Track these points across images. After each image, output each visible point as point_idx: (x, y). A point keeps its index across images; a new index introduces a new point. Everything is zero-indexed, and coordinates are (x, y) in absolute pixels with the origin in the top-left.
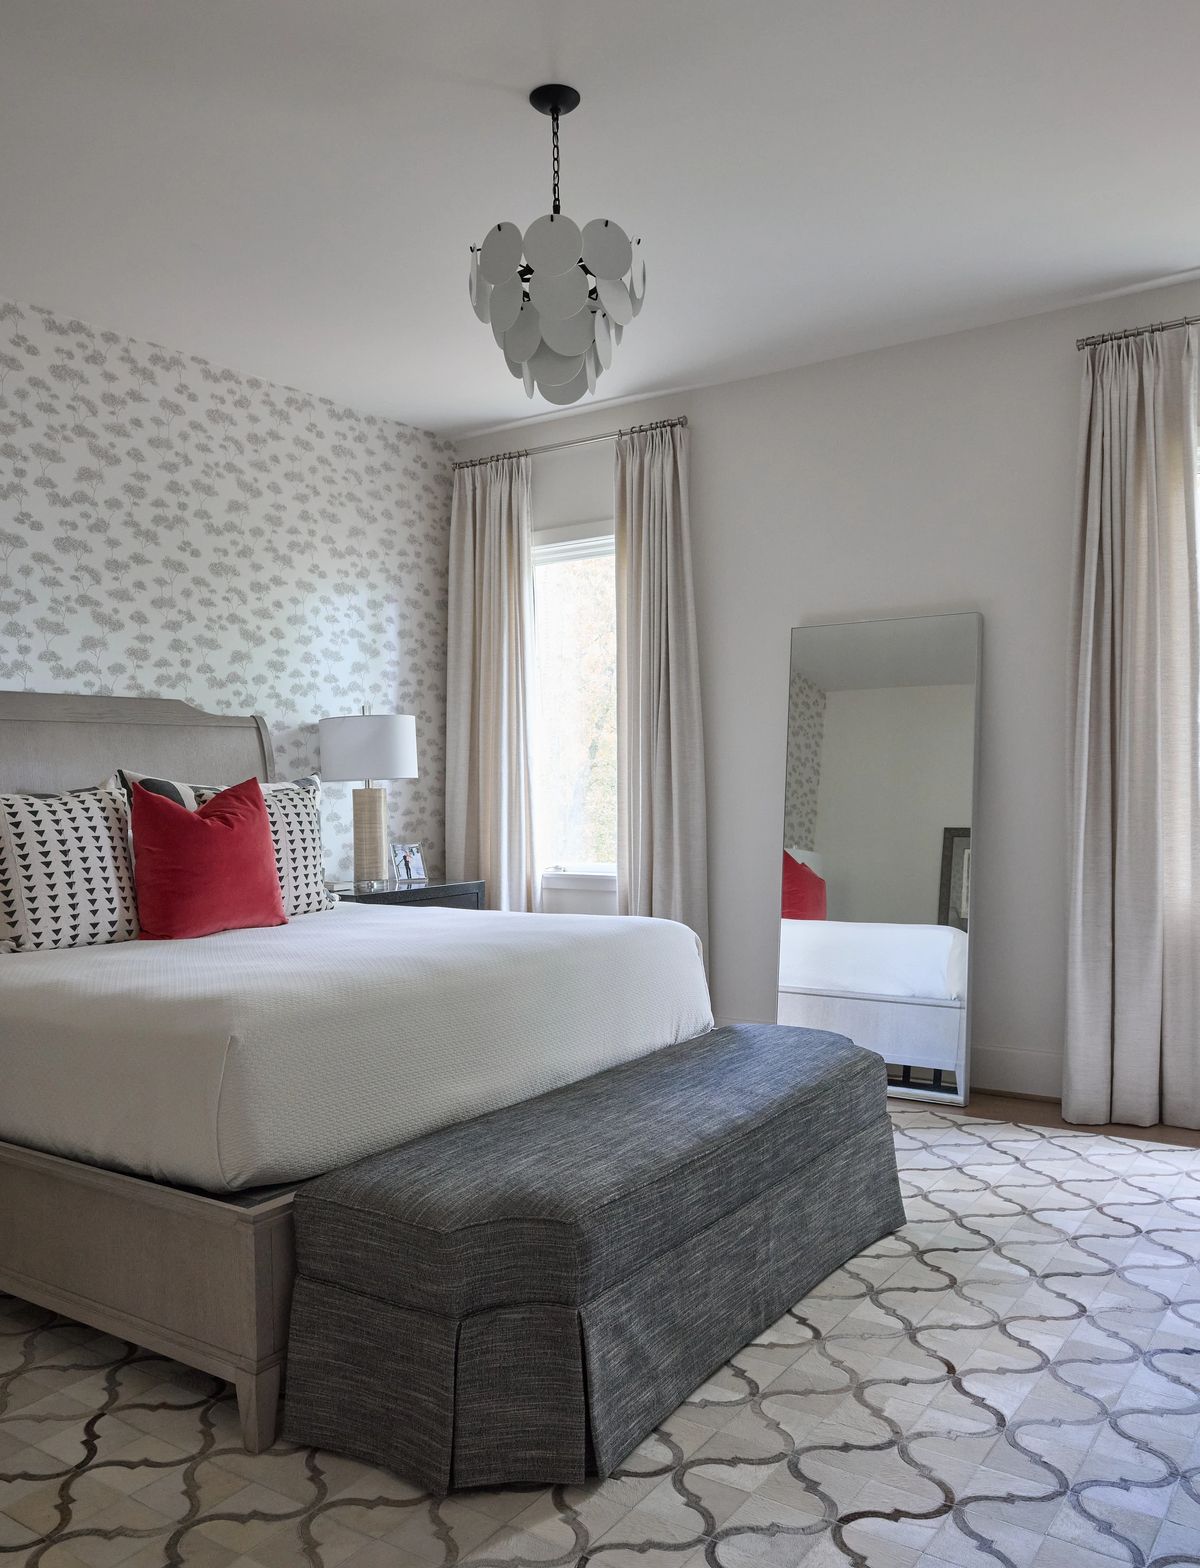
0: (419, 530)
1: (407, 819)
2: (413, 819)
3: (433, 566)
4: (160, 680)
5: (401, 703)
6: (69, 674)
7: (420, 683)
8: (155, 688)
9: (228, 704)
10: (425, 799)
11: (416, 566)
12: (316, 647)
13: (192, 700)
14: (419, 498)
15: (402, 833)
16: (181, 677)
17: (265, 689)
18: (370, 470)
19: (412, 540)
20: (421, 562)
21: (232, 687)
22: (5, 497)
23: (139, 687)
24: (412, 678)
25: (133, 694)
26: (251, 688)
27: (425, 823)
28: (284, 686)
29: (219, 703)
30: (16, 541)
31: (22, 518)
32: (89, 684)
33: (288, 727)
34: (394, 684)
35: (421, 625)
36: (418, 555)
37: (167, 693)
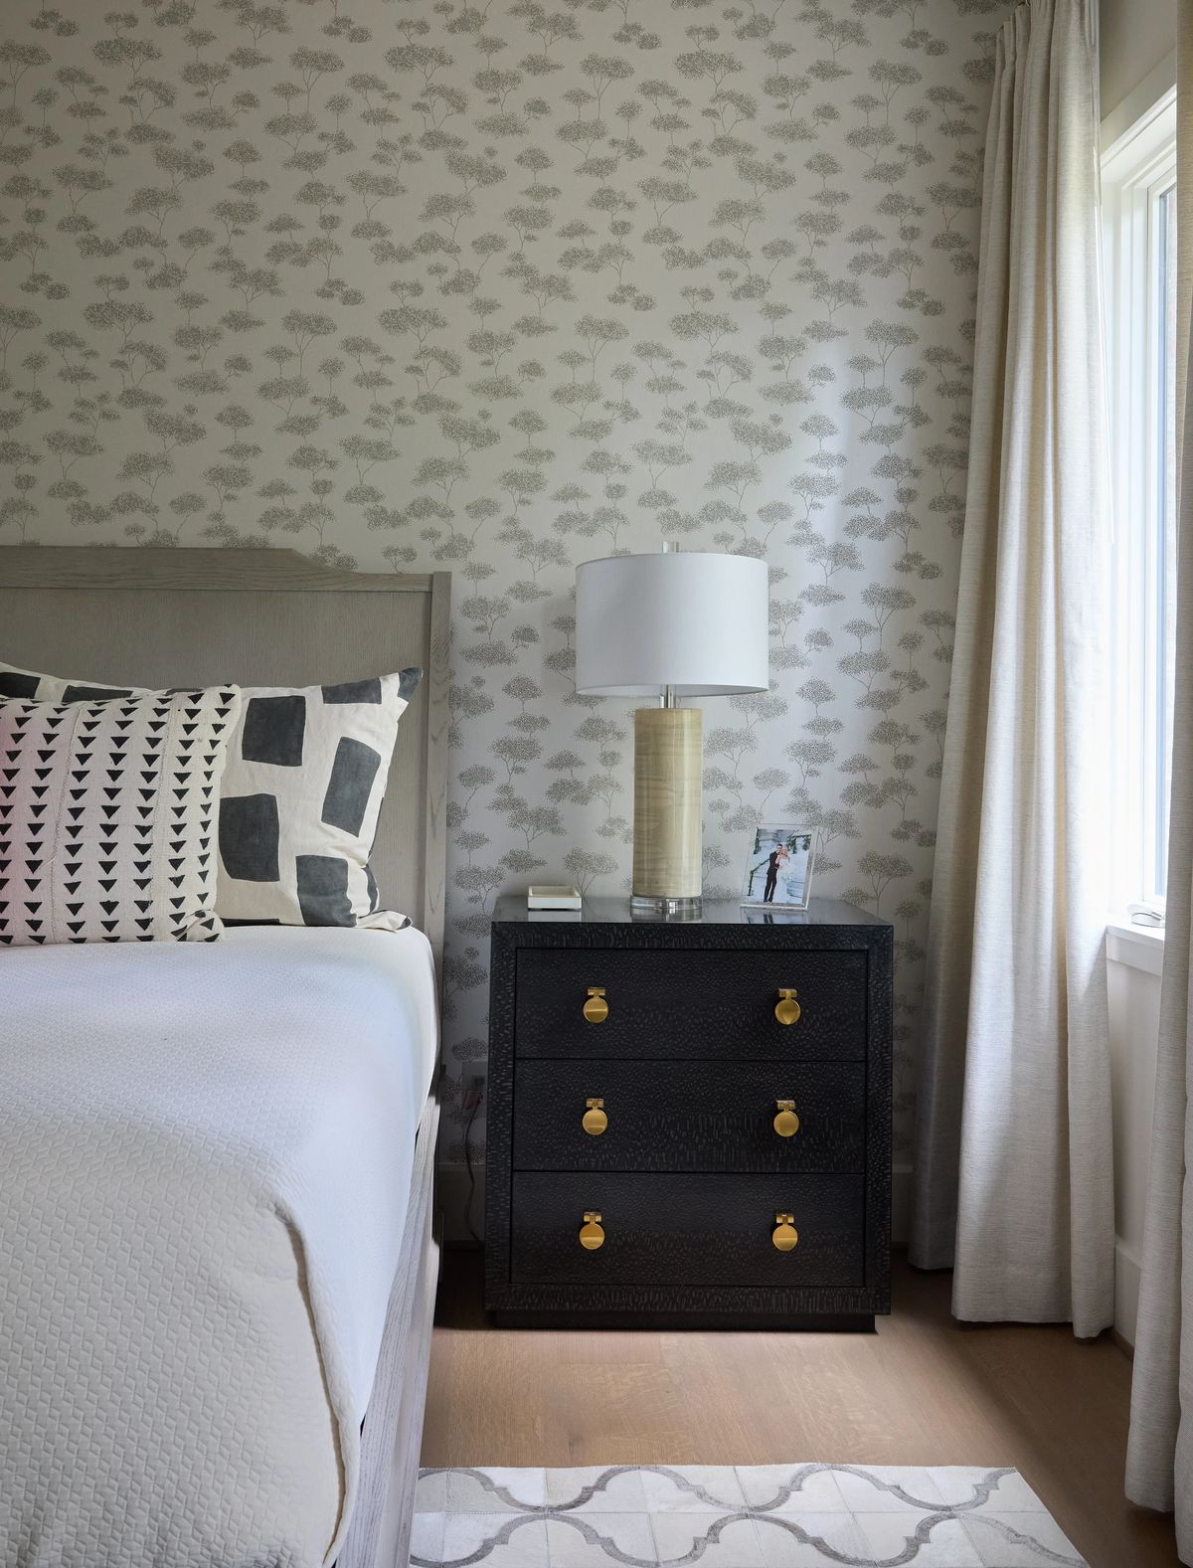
0: (913, 184)
1: (858, 778)
2: (876, 778)
3: (956, 251)
4: (270, 518)
5: (847, 541)
6: (100, 516)
7: (906, 496)
8: (259, 532)
9: (410, 554)
10: (913, 739)
11: (898, 257)
12: (621, 441)
13: (333, 549)
14: (917, 117)
15: (842, 807)
16: (311, 512)
17: (494, 524)
18: (778, 86)
19: (893, 205)
20: (920, 247)
21: (417, 525)
22: (8, 256)
23: (228, 531)
24: (885, 490)
25: (217, 542)
26: (463, 524)
27: (912, 790)
28: (540, 517)
29: (389, 552)
30: (23, 320)
31: (34, 282)
32: (135, 530)
33: (546, 594)
34: (830, 503)
35: (913, 378)
36: (910, 233)
37: (279, 537)
